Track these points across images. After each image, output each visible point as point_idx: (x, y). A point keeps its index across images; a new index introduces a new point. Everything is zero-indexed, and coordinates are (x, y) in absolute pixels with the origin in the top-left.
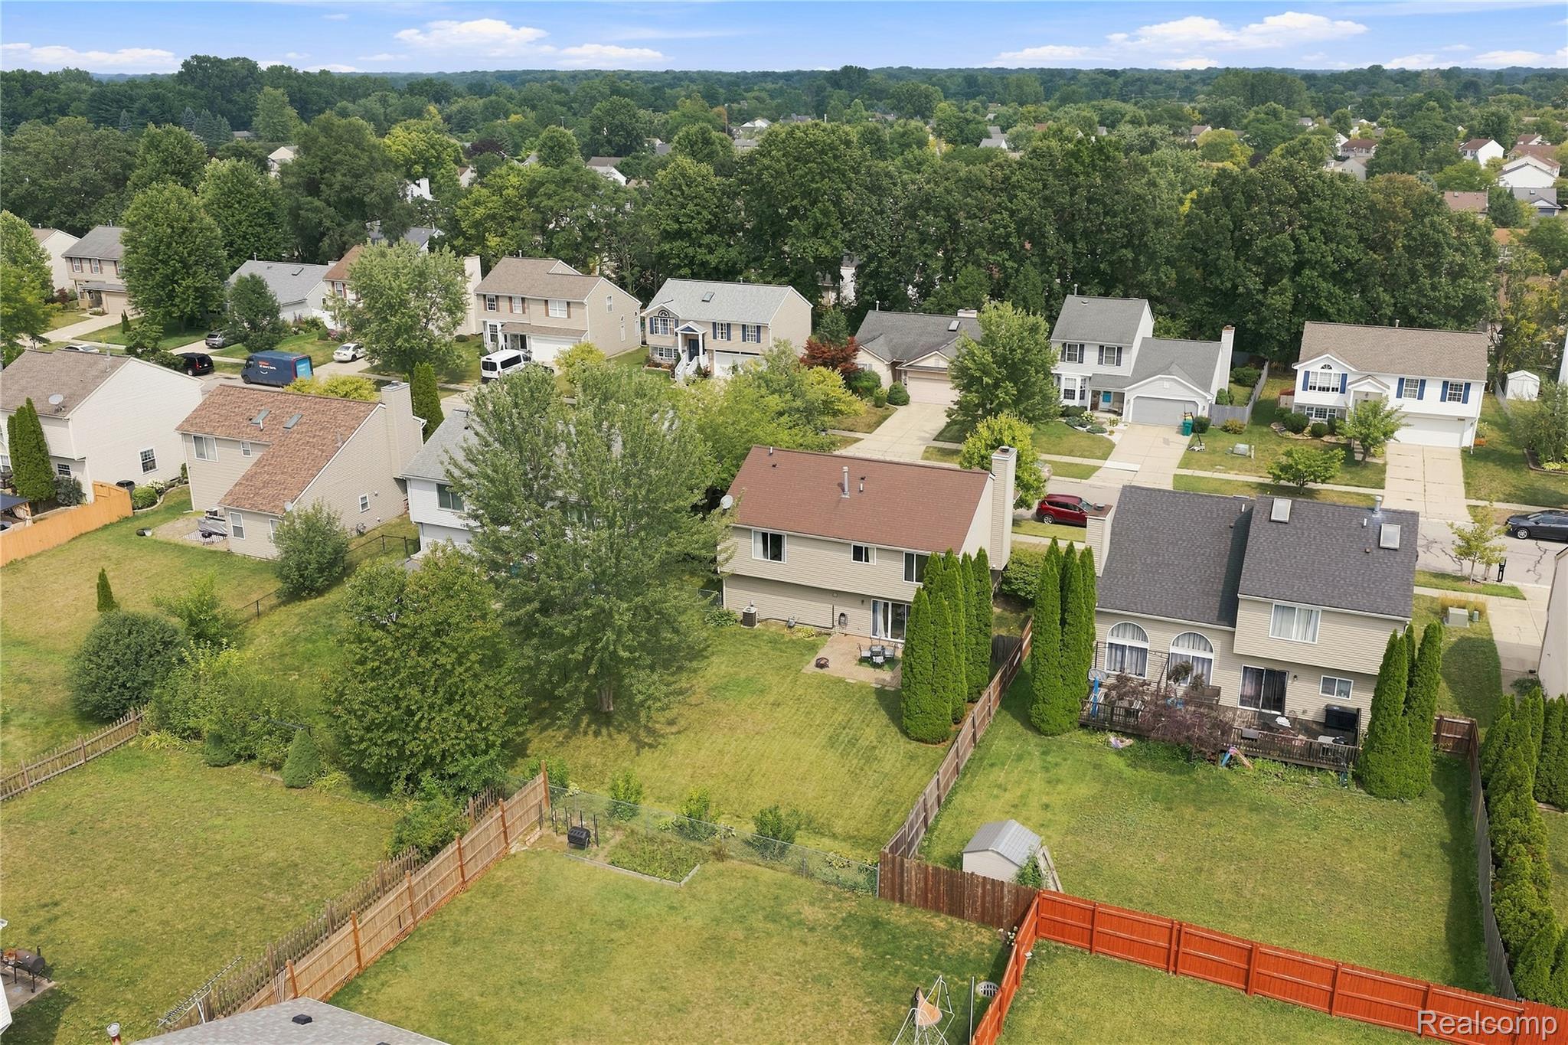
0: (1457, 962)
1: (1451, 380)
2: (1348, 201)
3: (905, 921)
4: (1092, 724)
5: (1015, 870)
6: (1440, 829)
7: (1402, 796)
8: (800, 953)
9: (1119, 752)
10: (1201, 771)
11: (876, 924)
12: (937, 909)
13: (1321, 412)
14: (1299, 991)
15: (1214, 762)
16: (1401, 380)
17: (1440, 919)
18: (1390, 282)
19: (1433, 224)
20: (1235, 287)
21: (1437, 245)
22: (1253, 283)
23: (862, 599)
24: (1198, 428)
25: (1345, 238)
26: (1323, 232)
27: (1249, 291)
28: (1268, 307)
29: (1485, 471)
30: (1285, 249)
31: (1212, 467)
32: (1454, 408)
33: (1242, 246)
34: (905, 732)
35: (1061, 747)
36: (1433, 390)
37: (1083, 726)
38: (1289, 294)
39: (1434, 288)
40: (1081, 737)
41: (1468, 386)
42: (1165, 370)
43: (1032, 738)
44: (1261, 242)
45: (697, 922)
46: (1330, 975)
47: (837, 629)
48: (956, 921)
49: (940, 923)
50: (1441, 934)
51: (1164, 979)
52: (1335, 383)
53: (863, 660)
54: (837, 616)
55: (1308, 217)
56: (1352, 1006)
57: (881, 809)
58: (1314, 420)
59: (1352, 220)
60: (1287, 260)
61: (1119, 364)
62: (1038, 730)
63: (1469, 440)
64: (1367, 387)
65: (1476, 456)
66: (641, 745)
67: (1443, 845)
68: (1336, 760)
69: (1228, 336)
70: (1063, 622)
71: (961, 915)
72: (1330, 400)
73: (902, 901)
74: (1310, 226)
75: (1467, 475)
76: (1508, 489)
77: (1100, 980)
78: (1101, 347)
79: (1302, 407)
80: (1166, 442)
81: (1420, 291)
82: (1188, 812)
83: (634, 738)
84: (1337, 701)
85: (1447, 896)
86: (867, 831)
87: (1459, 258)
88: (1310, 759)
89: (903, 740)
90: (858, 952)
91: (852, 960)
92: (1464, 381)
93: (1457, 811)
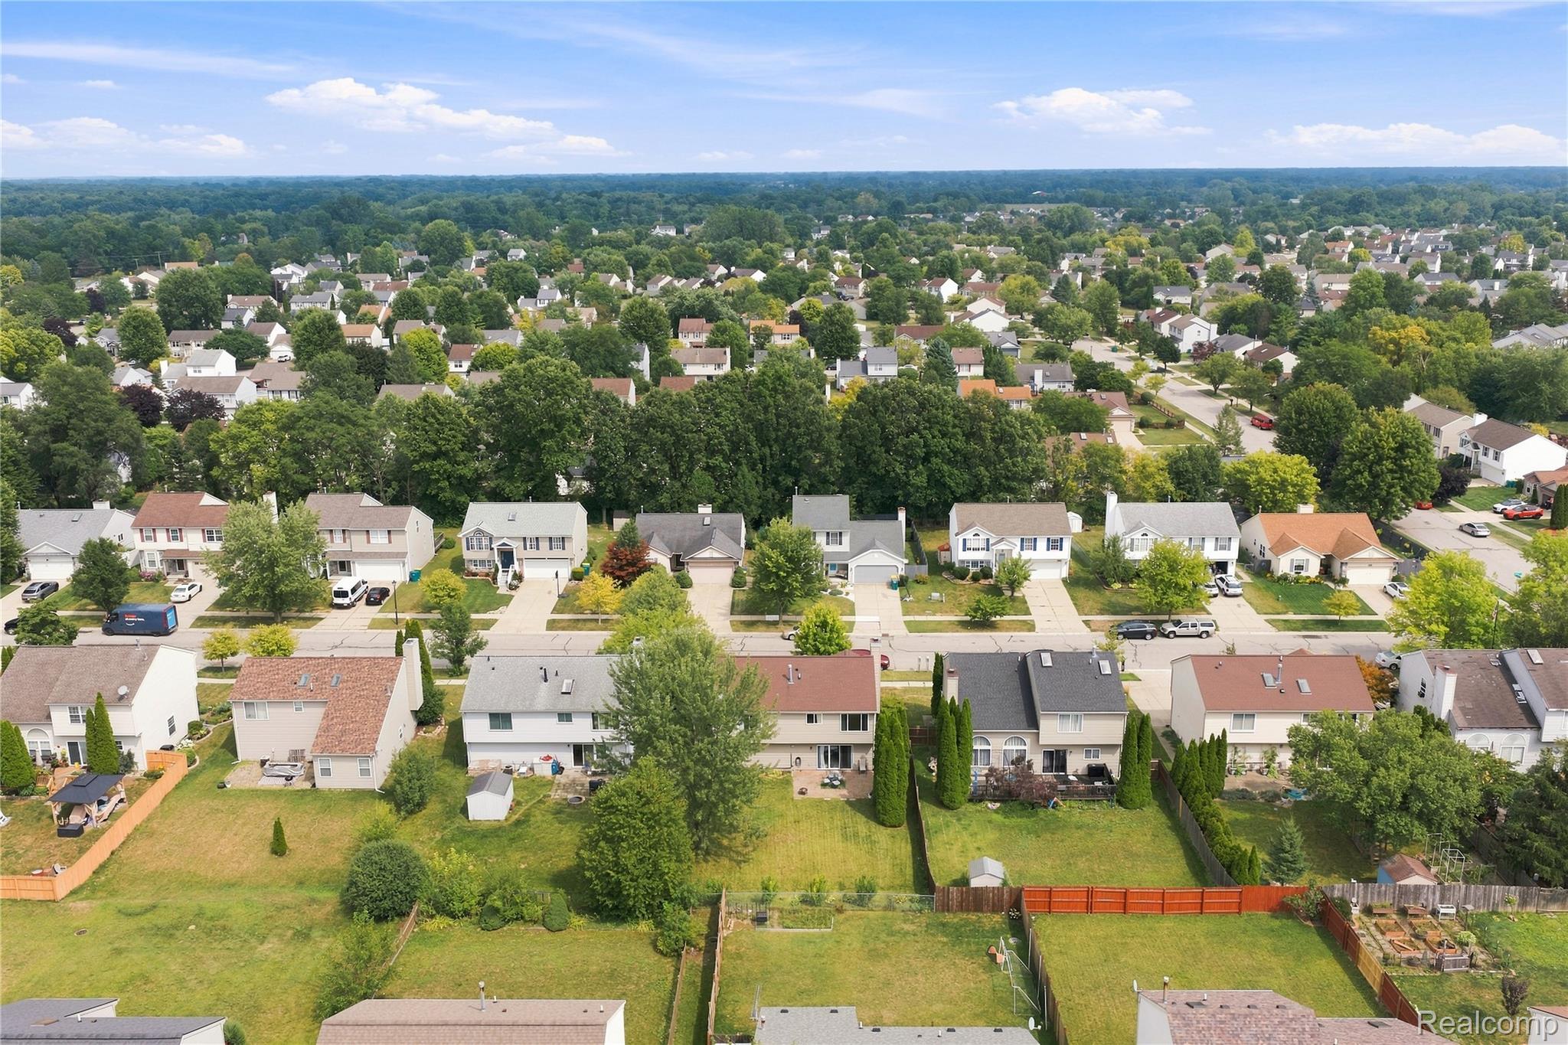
0: (1199, 880)
1: (1052, 537)
2: (952, 408)
3: (956, 920)
4: (977, 798)
5: (1000, 881)
6: (1163, 818)
7: (1141, 806)
8: (918, 946)
9: (996, 811)
10: (1041, 812)
11: (944, 925)
12: (968, 910)
13: (975, 563)
14: (1149, 907)
15: (1046, 807)
16: (1022, 540)
17: (1183, 862)
18: (986, 461)
19: (1006, 421)
20: (888, 472)
21: (1011, 435)
22: (899, 469)
23: (811, 746)
24: (902, 583)
25: (954, 435)
26: (940, 431)
27: (897, 474)
28: (912, 486)
29: (1082, 593)
30: (918, 446)
31: (923, 612)
32: (1055, 554)
33: (887, 441)
34: (883, 823)
35: (964, 815)
36: (1042, 544)
37: (970, 800)
38: (925, 475)
39: (1014, 465)
40: (971, 807)
41: (1062, 539)
42: (871, 546)
43: (948, 813)
44: (902, 440)
45: (857, 945)
46: (1160, 896)
47: (795, 768)
48: (980, 915)
49: (973, 917)
50: (1187, 869)
51: (1088, 917)
52: (983, 544)
53: (824, 785)
54: (794, 760)
55: (928, 421)
56: (1171, 907)
57: (897, 870)
58: (972, 570)
59: (957, 422)
60: (920, 452)
61: (841, 544)
62: (948, 808)
63: (1065, 574)
64: (1002, 546)
65: (1072, 583)
66: (739, 863)
67: (1169, 828)
68: (1106, 794)
69: (902, 515)
70: (958, 743)
71: (981, 911)
72: (980, 556)
73: (948, 911)
74: (930, 428)
75: (1073, 598)
76: (1099, 606)
77: (1061, 924)
78: (828, 533)
79: (963, 562)
80: (885, 596)
81: (1006, 468)
82: (1048, 836)
83: (731, 859)
84: (1094, 761)
85: (1182, 851)
86: (898, 882)
87: (1026, 444)
88: (1092, 795)
89: (882, 828)
90: (945, 939)
91: (945, 944)
92: (1058, 537)
93: (1168, 808)
